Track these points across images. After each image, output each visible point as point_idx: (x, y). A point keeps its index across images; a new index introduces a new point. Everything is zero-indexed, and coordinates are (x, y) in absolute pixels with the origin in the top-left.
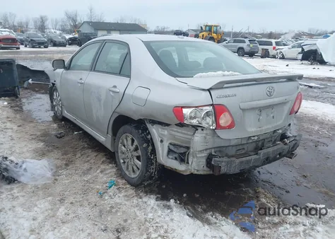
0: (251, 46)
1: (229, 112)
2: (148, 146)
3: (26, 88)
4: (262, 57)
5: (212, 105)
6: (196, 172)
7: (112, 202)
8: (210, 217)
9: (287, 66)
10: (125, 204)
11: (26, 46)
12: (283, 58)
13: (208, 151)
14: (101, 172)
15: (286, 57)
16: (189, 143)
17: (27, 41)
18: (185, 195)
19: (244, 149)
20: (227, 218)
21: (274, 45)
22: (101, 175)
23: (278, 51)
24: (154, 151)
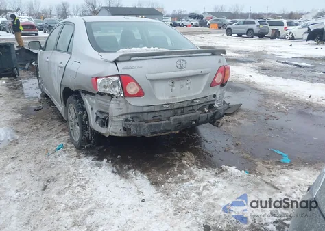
0: (261, 27)
1: (135, 81)
2: (84, 113)
3: (28, 70)
4: (272, 38)
5: (118, 75)
6: (114, 135)
7: (54, 160)
8: (131, 173)
9: (291, 46)
10: (64, 163)
11: (45, 32)
12: (293, 38)
13: (124, 117)
14: (57, 138)
15: (295, 37)
16: (108, 109)
17: (46, 27)
18: (119, 157)
19: (160, 116)
20: (144, 174)
21: (285, 25)
22: (55, 140)
23: (288, 31)
24: (87, 118)
